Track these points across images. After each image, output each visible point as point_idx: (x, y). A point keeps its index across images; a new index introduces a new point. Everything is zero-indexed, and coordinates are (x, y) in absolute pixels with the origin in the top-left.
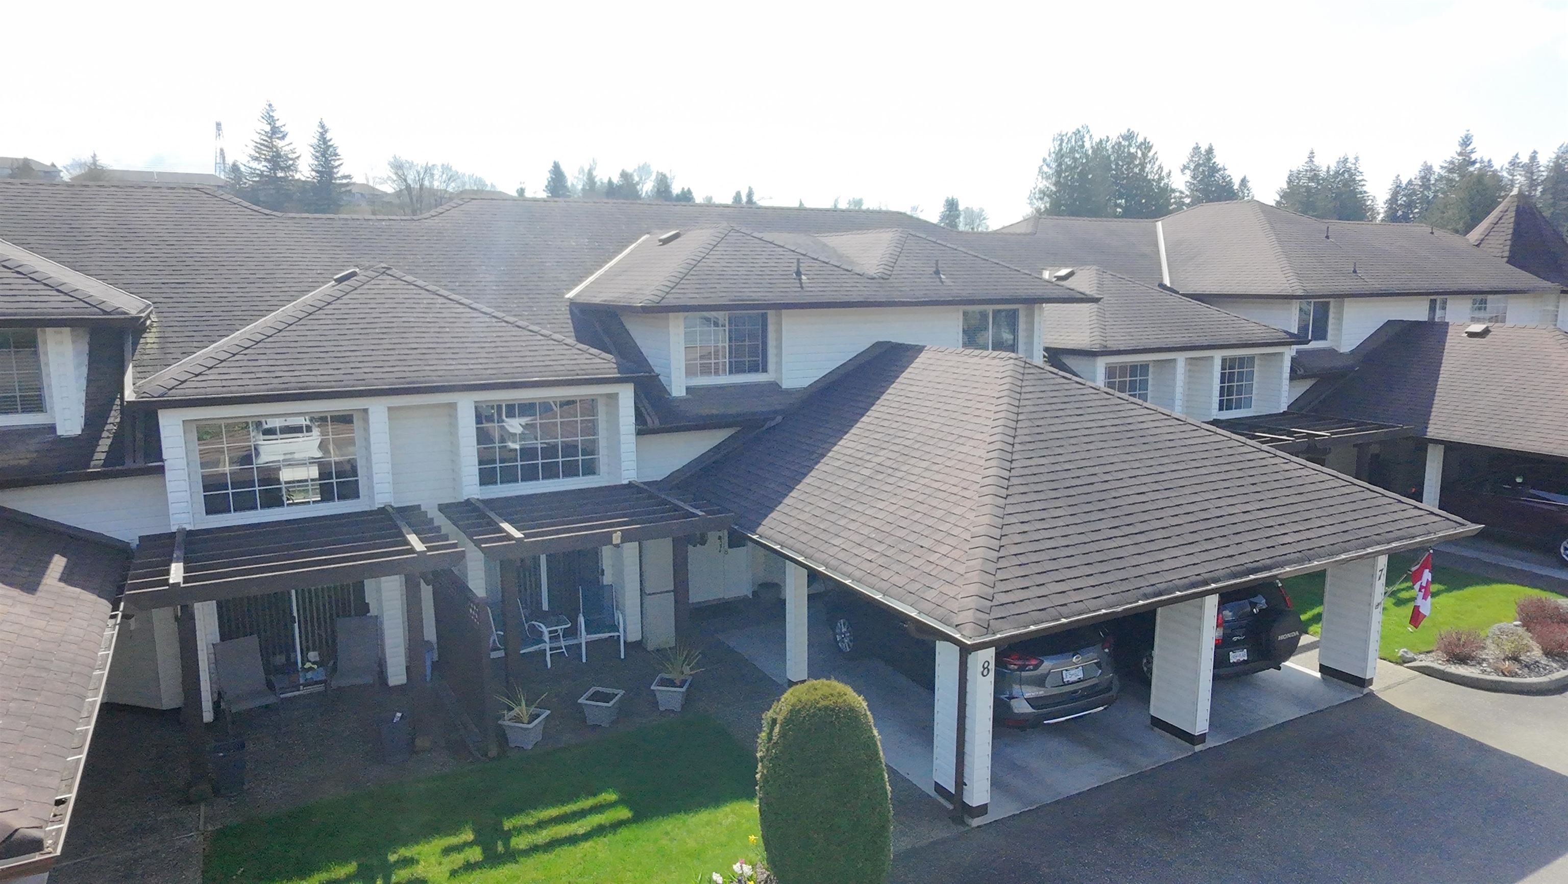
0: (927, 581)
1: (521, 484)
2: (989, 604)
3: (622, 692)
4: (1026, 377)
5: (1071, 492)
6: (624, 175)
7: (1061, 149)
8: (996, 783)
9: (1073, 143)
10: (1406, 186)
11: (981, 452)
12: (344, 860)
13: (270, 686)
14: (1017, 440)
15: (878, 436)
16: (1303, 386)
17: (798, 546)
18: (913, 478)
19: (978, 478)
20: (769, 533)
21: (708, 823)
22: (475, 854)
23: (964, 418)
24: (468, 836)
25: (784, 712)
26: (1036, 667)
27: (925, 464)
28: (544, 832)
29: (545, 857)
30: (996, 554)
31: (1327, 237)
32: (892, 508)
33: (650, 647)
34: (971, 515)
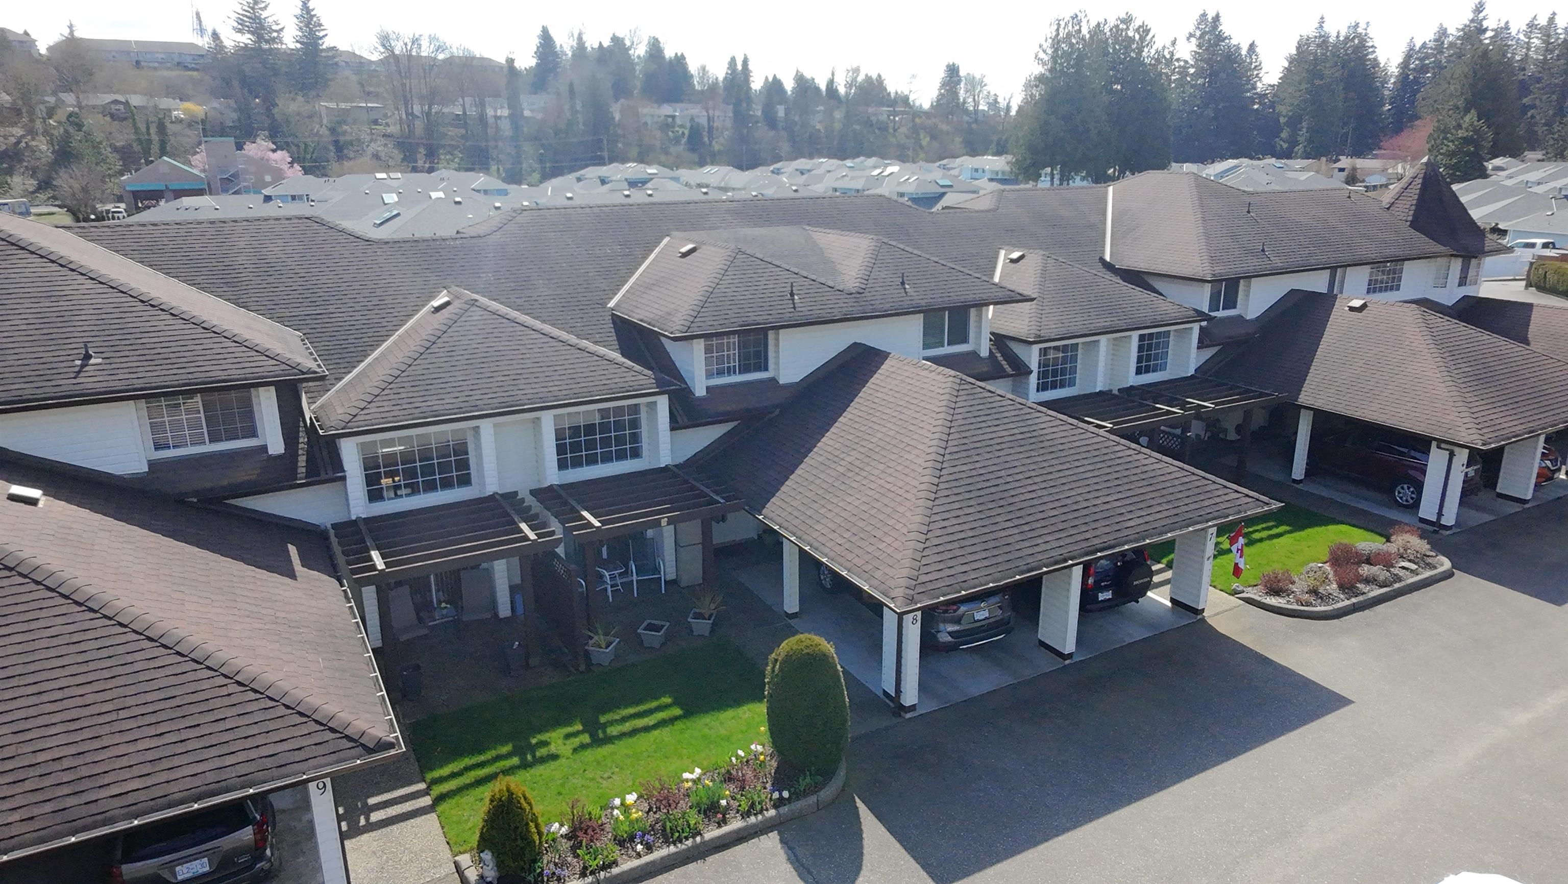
0: (876, 563)
1: (585, 468)
2: (914, 583)
3: (668, 624)
4: (961, 393)
5: (982, 493)
6: (615, 39)
7: (1058, 34)
8: (923, 687)
9: (1070, 28)
10: (1420, 49)
11: (920, 461)
12: (503, 742)
13: (420, 620)
14: (948, 451)
15: (850, 437)
16: (1209, 353)
17: (791, 528)
18: (873, 478)
19: (916, 483)
20: (771, 515)
21: (733, 718)
22: (586, 738)
23: (912, 428)
24: (579, 727)
25: (783, 655)
26: (955, 611)
27: (882, 467)
28: (627, 724)
29: (630, 740)
30: (923, 546)
31: (1249, 212)
32: (856, 503)
33: (683, 584)
34: (908, 514)
